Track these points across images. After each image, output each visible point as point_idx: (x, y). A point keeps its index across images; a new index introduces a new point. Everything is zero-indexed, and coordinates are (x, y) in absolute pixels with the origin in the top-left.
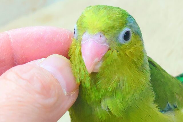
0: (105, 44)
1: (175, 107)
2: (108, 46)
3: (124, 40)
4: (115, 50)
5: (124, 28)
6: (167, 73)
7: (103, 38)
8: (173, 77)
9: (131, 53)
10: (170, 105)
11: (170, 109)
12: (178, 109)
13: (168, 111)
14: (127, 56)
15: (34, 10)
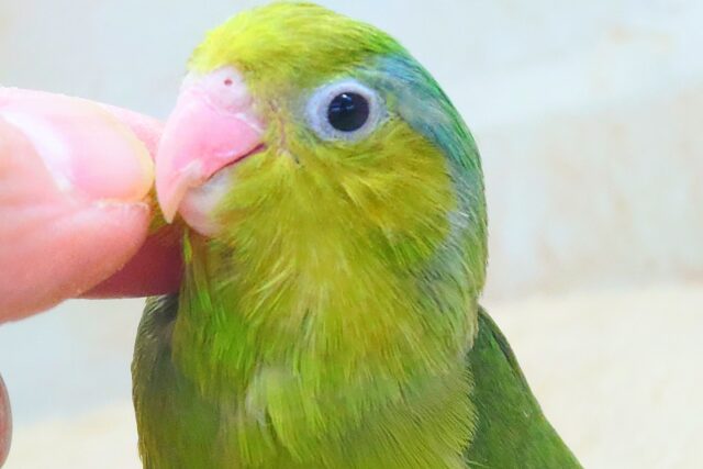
0: (240, 116)
2: (254, 126)
3: (330, 127)
4: (290, 156)
5: (338, 77)
7: (239, 90)
9: (370, 196)
14: (349, 199)
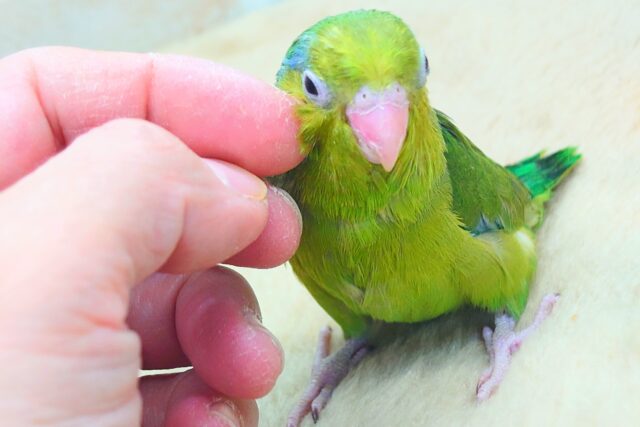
1: (500, 227)
6: (483, 155)
8: (497, 165)
10: (487, 221)
11: (488, 230)
12: (507, 232)
13: (483, 232)
15: (199, 30)
